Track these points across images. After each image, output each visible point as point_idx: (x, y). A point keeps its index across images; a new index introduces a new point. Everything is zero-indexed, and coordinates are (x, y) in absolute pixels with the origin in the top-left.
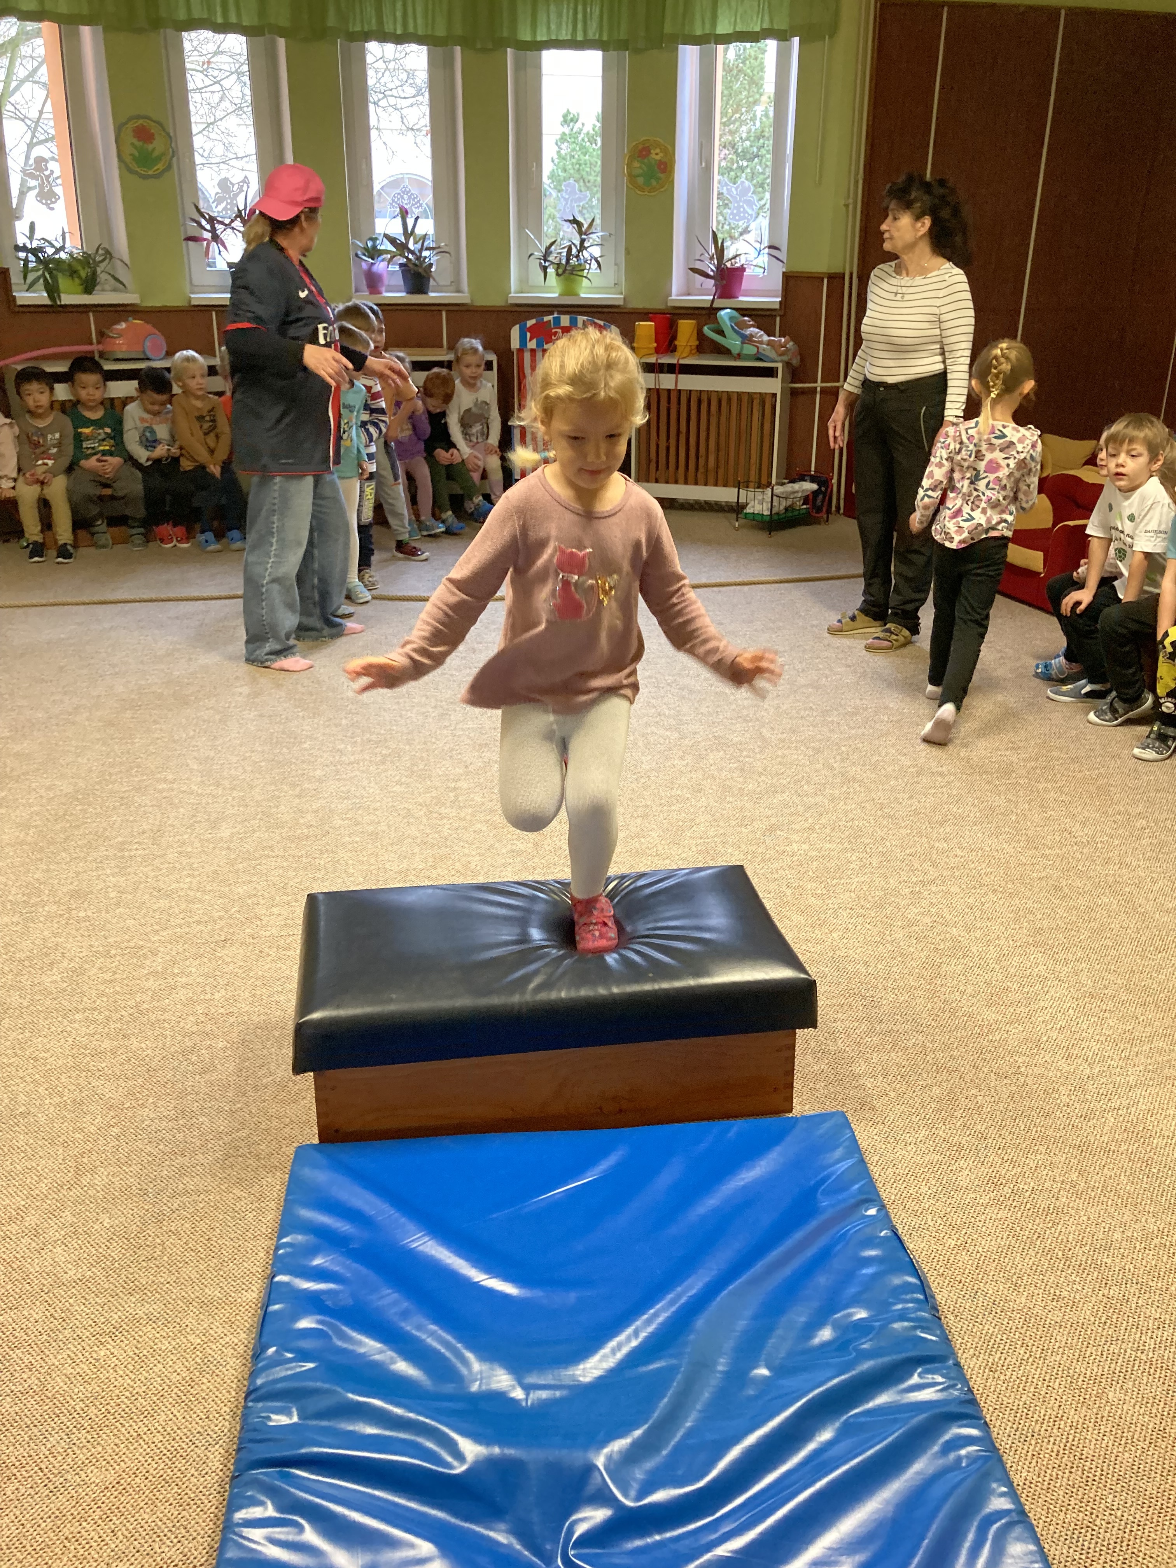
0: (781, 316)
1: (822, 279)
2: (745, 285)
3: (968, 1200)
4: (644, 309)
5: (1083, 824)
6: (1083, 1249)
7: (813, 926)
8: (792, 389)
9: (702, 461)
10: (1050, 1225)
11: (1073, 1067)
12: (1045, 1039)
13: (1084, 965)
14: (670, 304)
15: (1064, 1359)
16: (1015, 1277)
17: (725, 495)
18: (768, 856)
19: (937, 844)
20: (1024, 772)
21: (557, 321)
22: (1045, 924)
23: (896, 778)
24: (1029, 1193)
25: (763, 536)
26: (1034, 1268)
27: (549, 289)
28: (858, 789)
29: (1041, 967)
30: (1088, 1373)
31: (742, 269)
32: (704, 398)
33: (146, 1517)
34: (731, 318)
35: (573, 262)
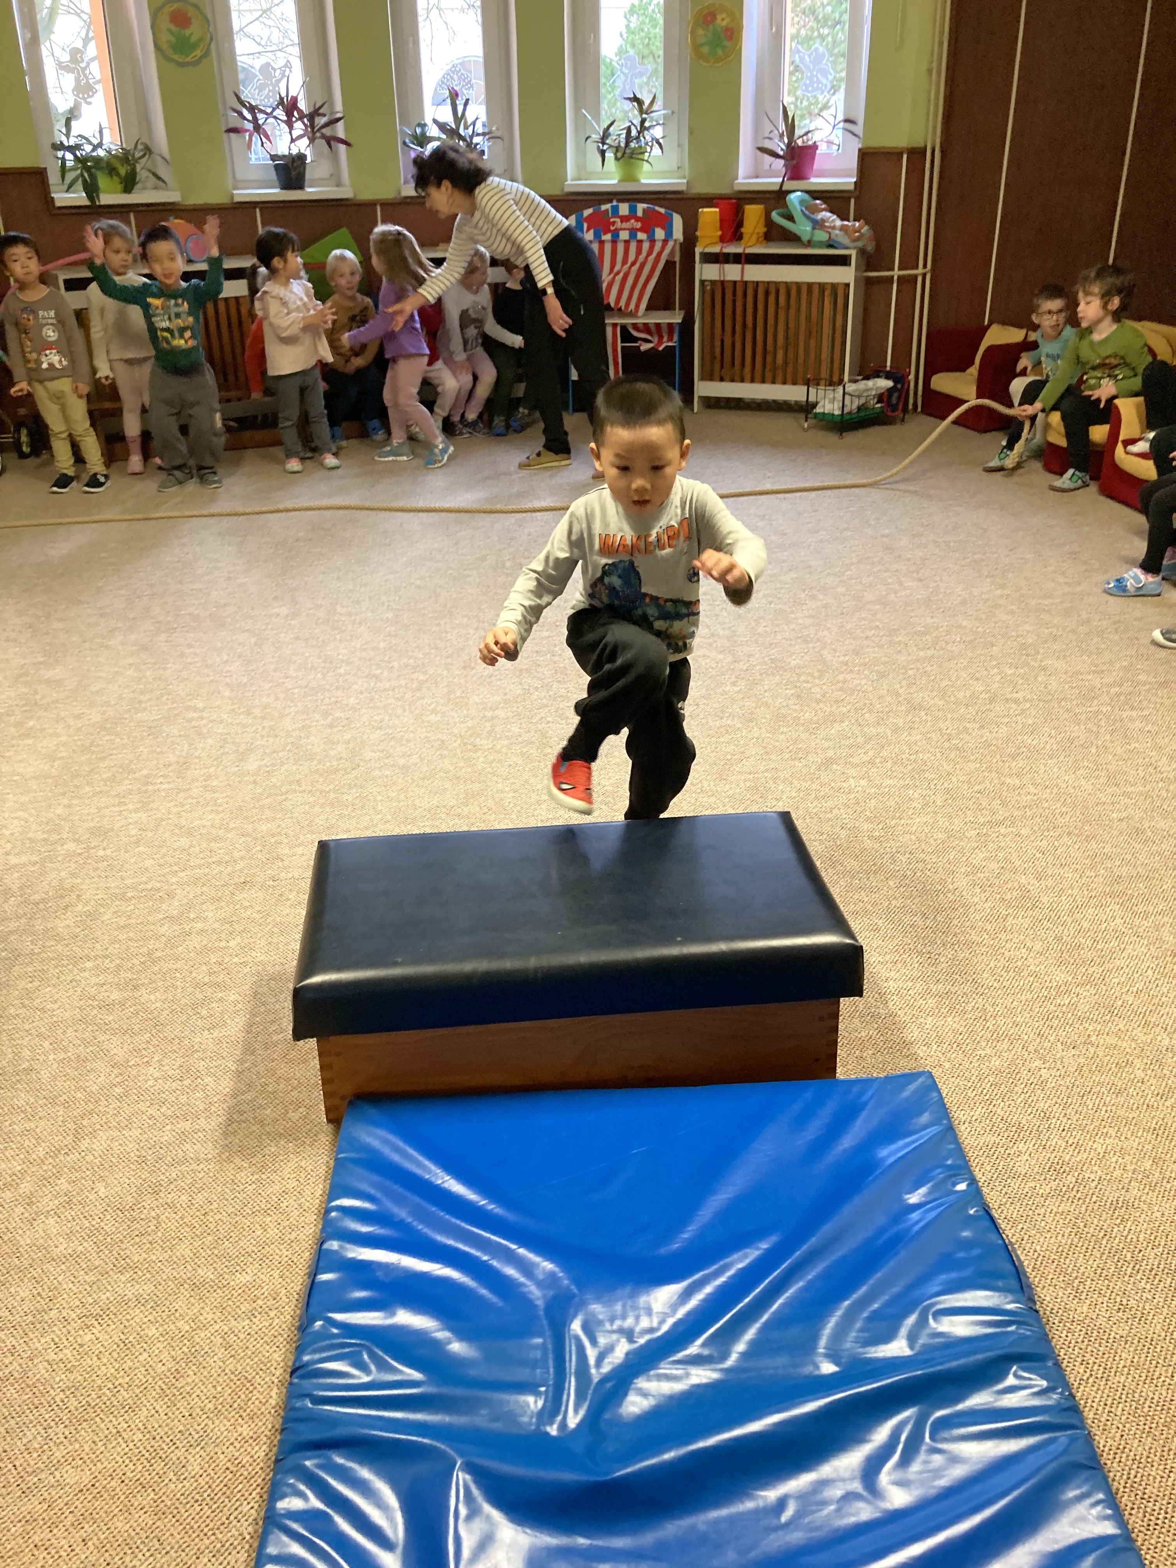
0: (857, 199)
1: (900, 154)
2: (818, 164)
3: (1026, 1190)
4: (709, 194)
6: (1156, 1251)
8: (867, 277)
9: (769, 359)
10: (1118, 1221)
11: (1151, 1036)
12: (1120, 1003)
13: (1166, 919)
14: (736, 188)
15: (1129, 1380)
16: (1077, 1281)
17: (794, 393)
19: (1008, 781)
20: (1107, 700)
21: (615, 209)
22: (1124, 871)
23: (967, 706)
24: (1095, 1183)
25: (833, 438)
26: (1098, 1272)
27: (607, 176)
28: (924, 718)
29: (1118, 921)
30: (1156, 1397)
31: (815, 147)
32: (773, 290)
33: (120, 1524)
34: (802, 202)
35: (632, 145)
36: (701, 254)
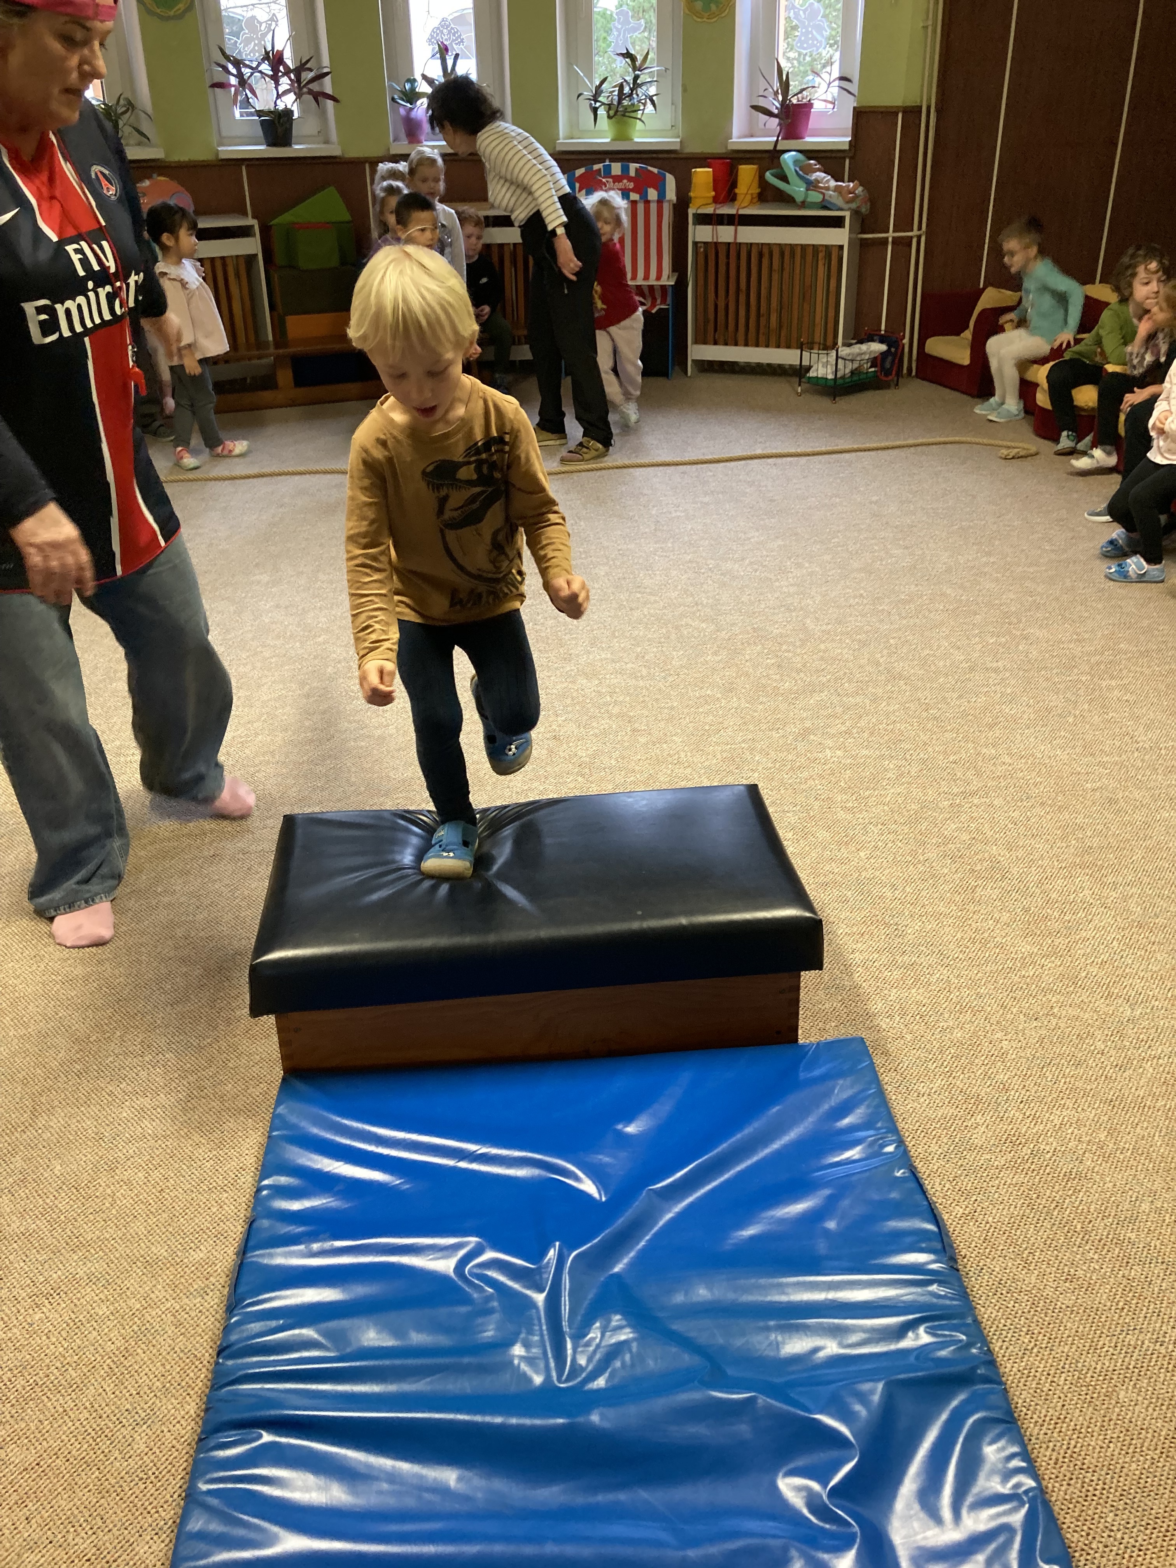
0: (851, 158)
1: (895, 114)
2: (813, 123)
3: (982, 1162)
4: (702, 153)
5: (1148, 727)
6: (1106, 1221)
7: (839, 843)
8: (862, 239)
9: (763, 321)
10: (1071, 1192)
11: (1112, 1008)
12: (1084, 974)
13: (1134, 890)
14: (730, 147)
15: (1073, 1350)
16: (1026, 1252)
17: (788, 357)
18: (798, 764)
19: (984, 750)
20: (1087, 668)
21: (608, 169)
22: (1096, 842)
23: (947, 675)
24: (1050, 1154)
25: (825, 402)
26: (1048, 1243)
27: (600, 134)
28: (904, 687)
29: (1086, 892)
30: (1099, 1367)
31: (809, 105)
32: (766, 251)
34: (796, 162)
35: (625, 103)
36: (694, 214)
